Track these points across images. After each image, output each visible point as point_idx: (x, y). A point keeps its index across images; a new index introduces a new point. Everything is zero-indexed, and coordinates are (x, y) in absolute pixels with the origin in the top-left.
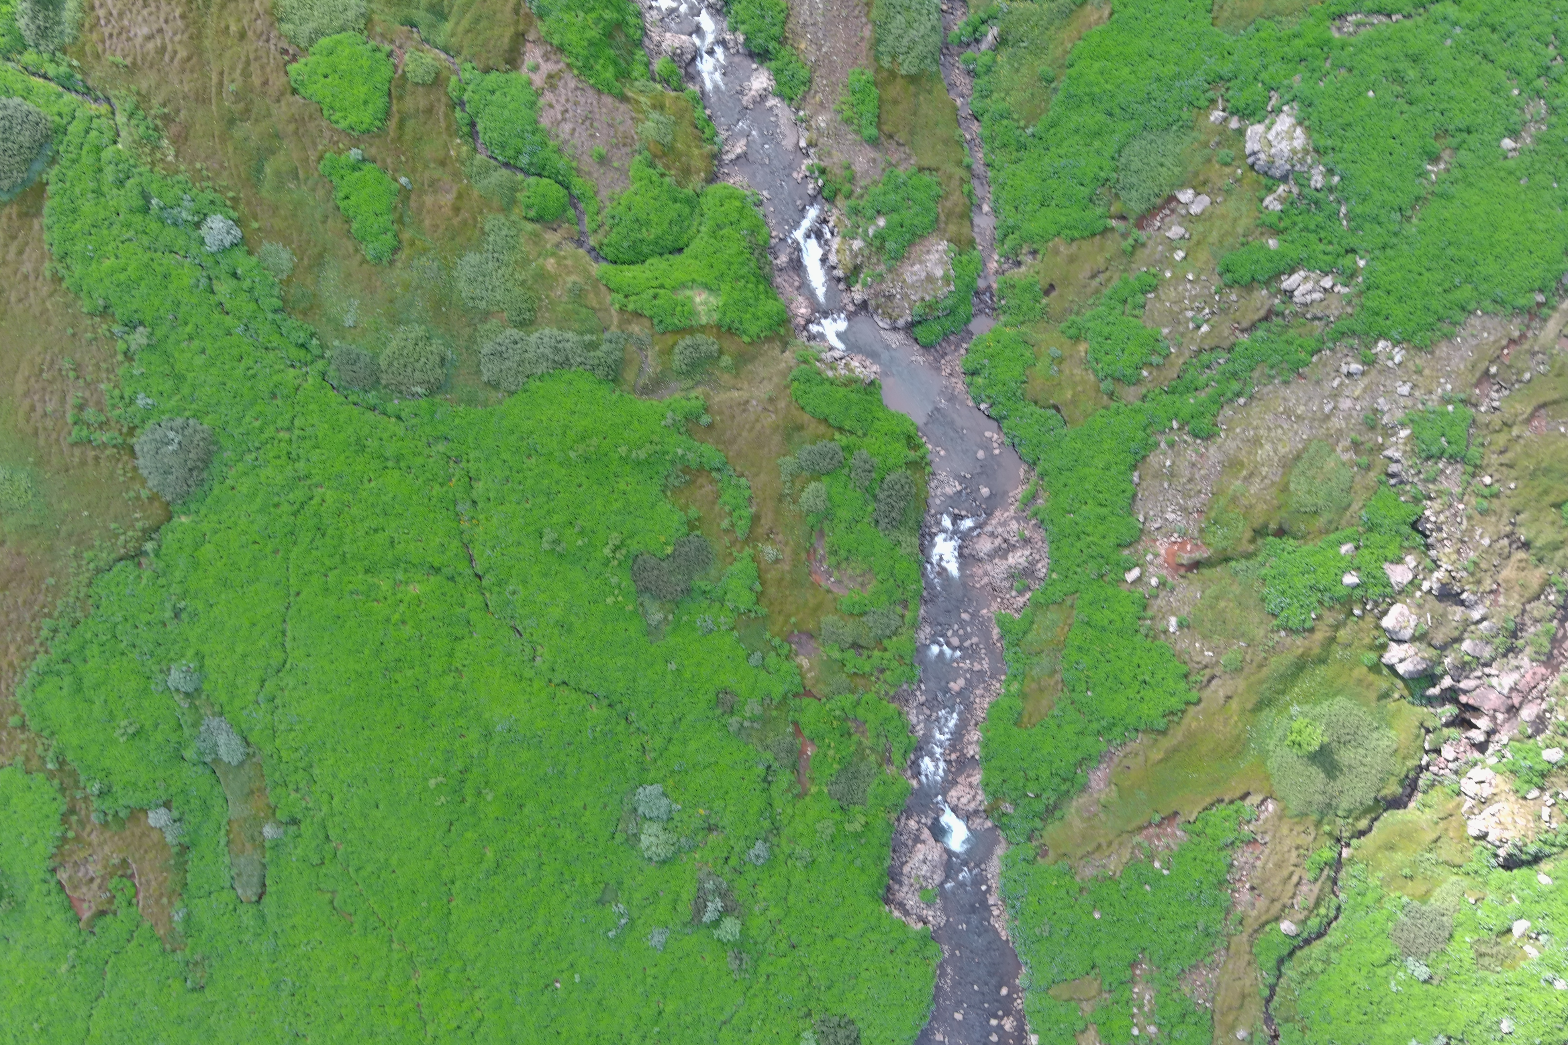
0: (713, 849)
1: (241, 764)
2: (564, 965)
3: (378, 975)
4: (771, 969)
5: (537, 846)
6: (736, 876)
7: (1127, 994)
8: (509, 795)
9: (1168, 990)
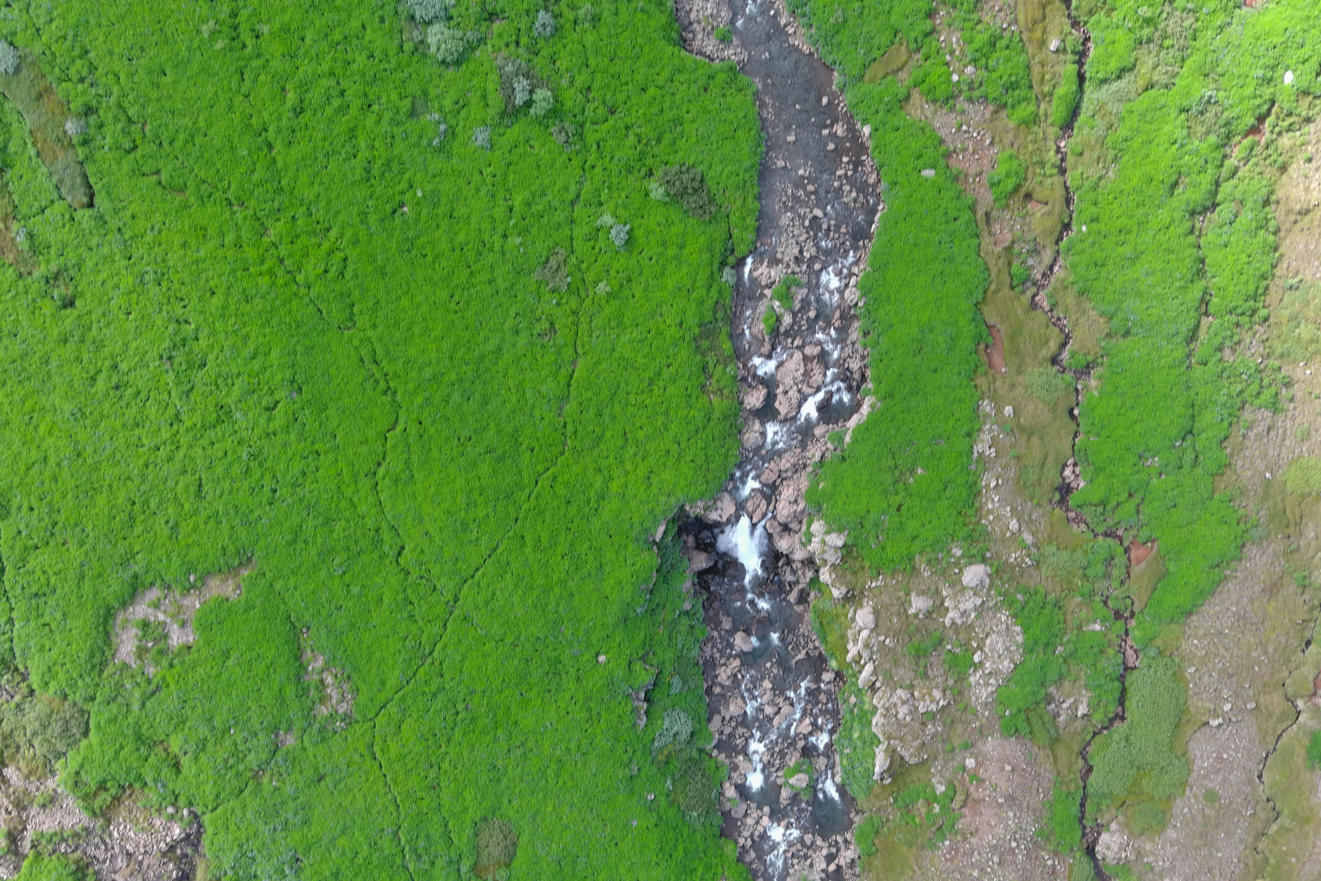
0: (500, 35)
1: (18, 70)
2: (403, 186)
3: (230, 238)
4: (598, 136)
5: (332, 74)
6: (532, 57)
7: (934, 43)
8: (285, 29)
9: (971, 24)
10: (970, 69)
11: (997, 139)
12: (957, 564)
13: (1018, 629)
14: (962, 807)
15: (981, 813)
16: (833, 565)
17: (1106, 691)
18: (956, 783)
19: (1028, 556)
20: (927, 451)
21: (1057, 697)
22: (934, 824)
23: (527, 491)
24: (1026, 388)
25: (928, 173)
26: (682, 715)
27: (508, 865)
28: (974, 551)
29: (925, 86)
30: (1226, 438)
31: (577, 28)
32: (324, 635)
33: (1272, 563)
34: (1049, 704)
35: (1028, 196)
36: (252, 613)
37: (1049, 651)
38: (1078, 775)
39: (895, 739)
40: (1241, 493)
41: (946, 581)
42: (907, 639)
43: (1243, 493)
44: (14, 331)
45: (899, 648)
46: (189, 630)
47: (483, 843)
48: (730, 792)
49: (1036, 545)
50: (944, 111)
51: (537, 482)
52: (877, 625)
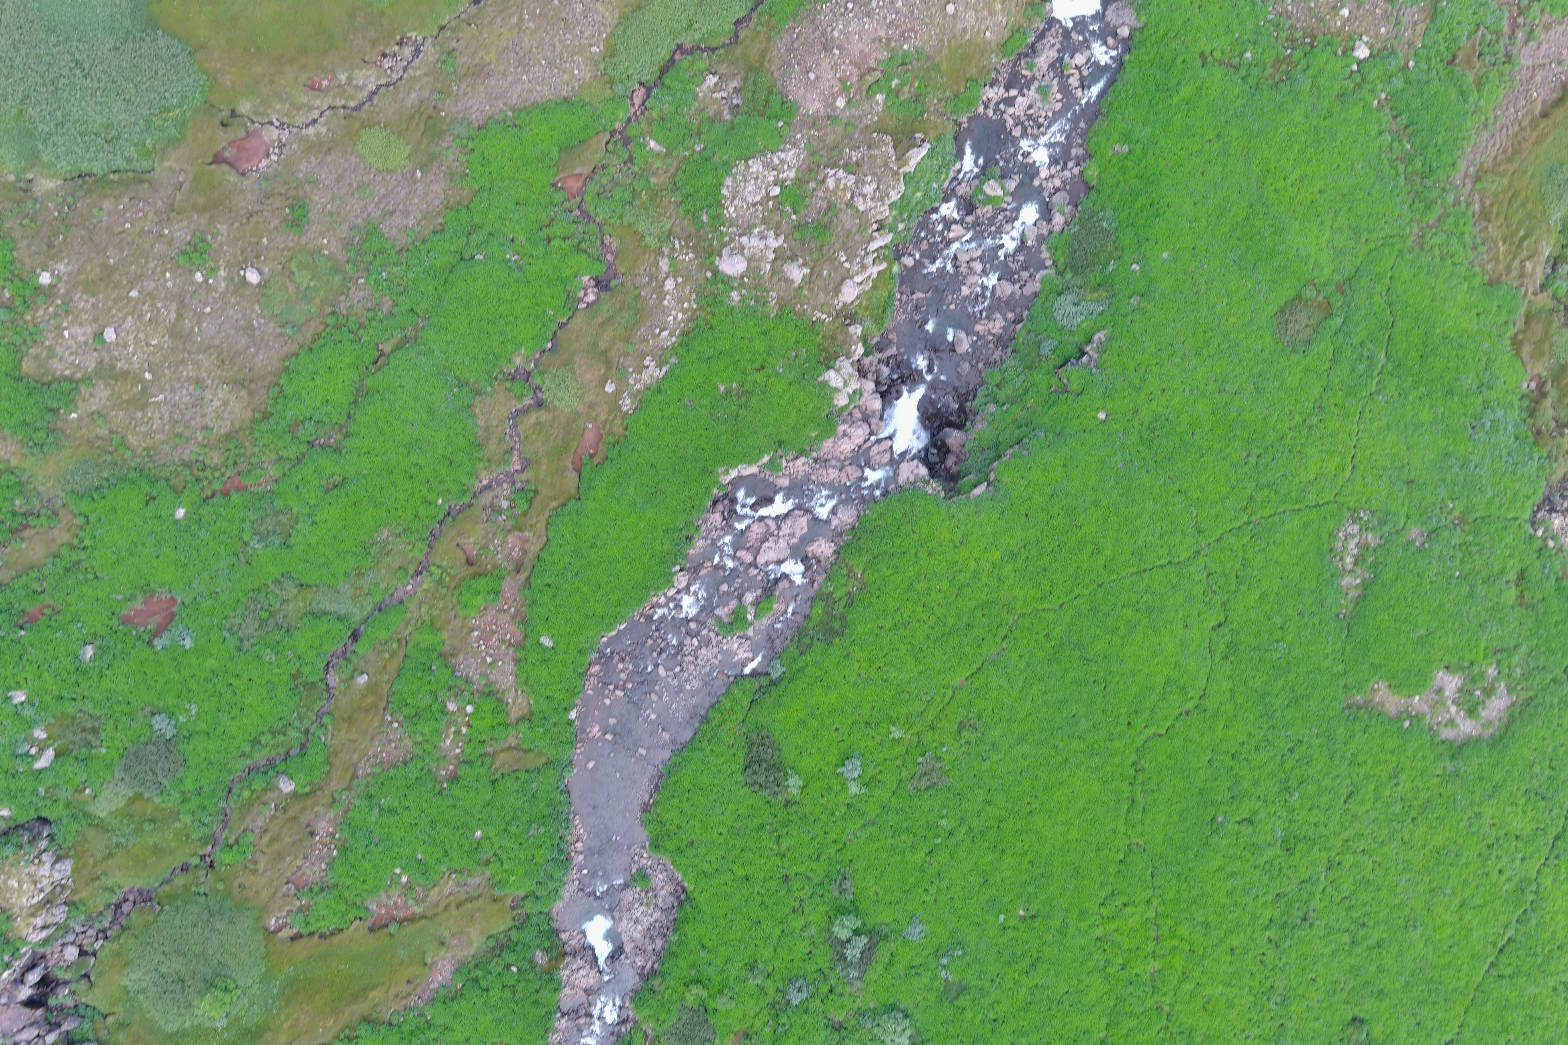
0: (842, 1007)
2: (1011, 933)
4: (814, 865)
6: (827, 971)
7: (468, 751)
9: (426, 746)
10: (452, 707)
11: (465, 630)
12: (742, 285)
13: (724, 191)
14: (874, 70)
15: (861, 52)
16: (848, 358)
17: (682, 82)
18: (864, 94)
19: (673, 249)
20: (706, 401)
21: (727, 106)
22: (906, 72)
23: (1075, 603)
24: (581, 397)
25: (547, 641)
26: (1059, 317)
27: (1299, 297)
28: (720, 286)
29: (501, 718)
30: (435, 232)
31: (770, 969)
32: (1329, 601)
33: (465, 94)
34: (737, 106)
35: (470, 563)
36: (1377, 661)
37: (708, 153)
38: (752, 25)
39: (891, 169)
40: (452, 175)
41: (761, 277)
42: (825, 250)
43: (451, 175)
44: (1416, 1028)
45: (837, 245)
46: (1437, 683)
47: (1307, 332)
48: (1058, 220)
49: (660, 253)
50: (497, 686)
51: (1061, 606)
52: (843, 280)
